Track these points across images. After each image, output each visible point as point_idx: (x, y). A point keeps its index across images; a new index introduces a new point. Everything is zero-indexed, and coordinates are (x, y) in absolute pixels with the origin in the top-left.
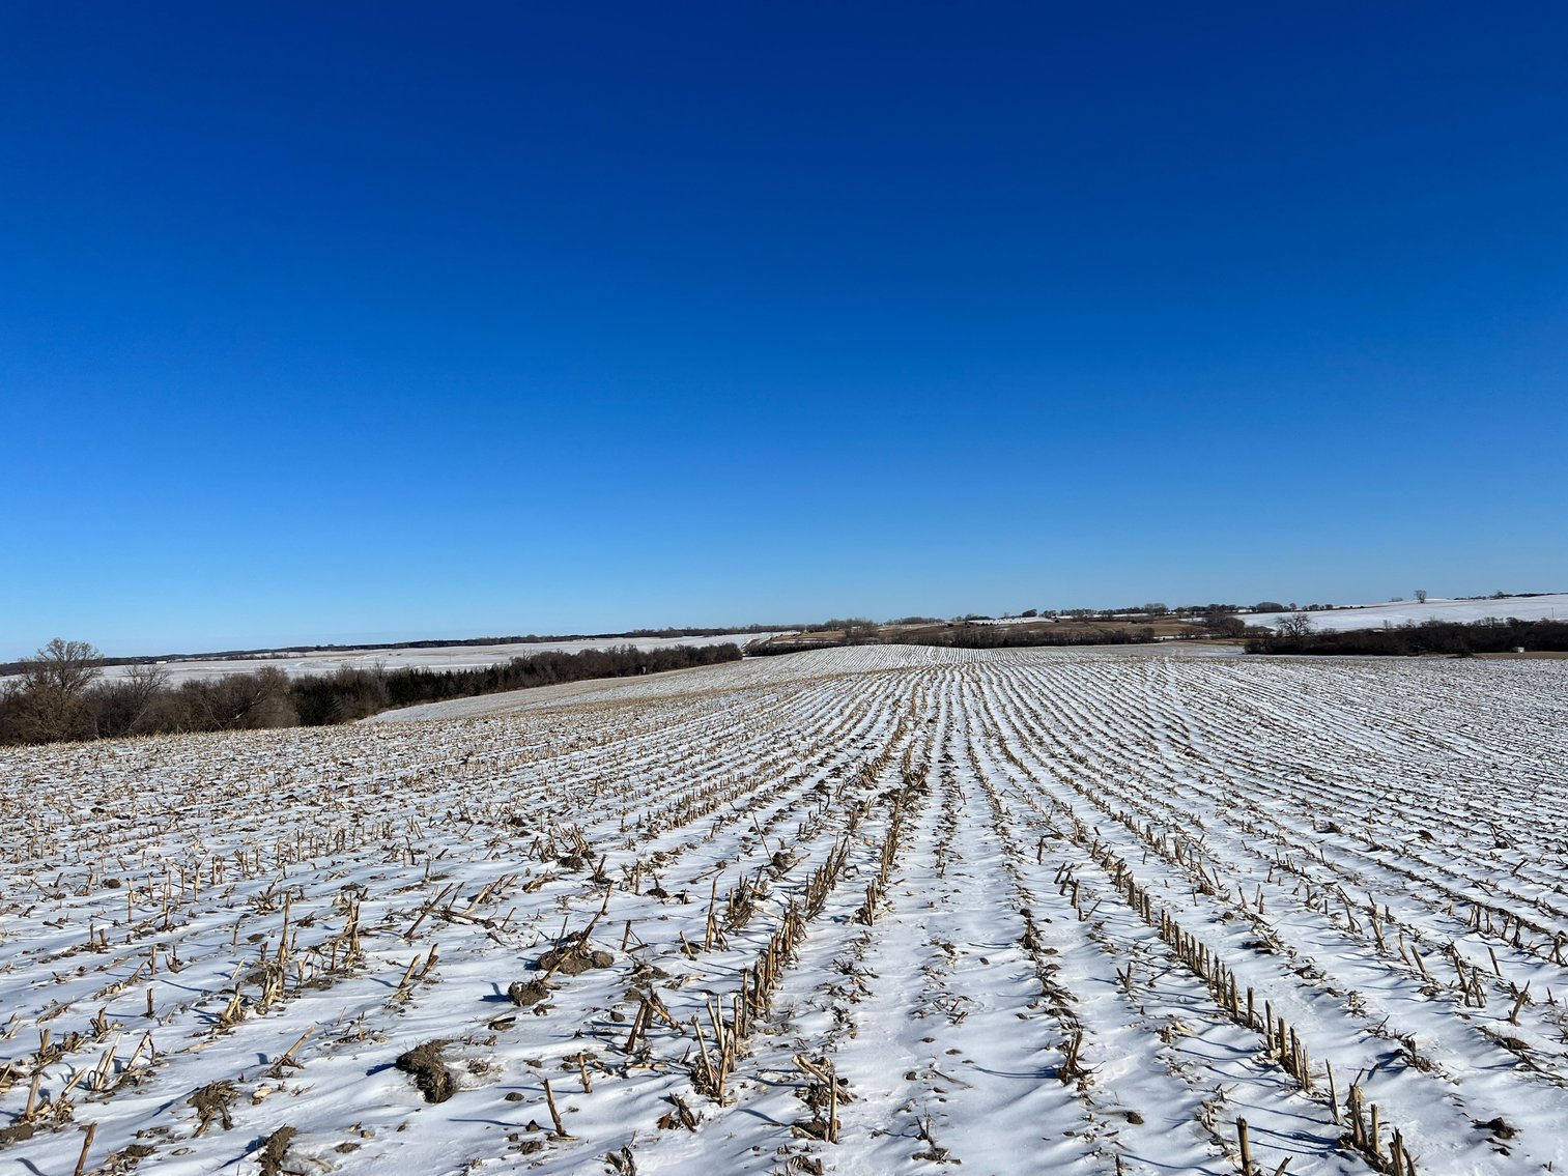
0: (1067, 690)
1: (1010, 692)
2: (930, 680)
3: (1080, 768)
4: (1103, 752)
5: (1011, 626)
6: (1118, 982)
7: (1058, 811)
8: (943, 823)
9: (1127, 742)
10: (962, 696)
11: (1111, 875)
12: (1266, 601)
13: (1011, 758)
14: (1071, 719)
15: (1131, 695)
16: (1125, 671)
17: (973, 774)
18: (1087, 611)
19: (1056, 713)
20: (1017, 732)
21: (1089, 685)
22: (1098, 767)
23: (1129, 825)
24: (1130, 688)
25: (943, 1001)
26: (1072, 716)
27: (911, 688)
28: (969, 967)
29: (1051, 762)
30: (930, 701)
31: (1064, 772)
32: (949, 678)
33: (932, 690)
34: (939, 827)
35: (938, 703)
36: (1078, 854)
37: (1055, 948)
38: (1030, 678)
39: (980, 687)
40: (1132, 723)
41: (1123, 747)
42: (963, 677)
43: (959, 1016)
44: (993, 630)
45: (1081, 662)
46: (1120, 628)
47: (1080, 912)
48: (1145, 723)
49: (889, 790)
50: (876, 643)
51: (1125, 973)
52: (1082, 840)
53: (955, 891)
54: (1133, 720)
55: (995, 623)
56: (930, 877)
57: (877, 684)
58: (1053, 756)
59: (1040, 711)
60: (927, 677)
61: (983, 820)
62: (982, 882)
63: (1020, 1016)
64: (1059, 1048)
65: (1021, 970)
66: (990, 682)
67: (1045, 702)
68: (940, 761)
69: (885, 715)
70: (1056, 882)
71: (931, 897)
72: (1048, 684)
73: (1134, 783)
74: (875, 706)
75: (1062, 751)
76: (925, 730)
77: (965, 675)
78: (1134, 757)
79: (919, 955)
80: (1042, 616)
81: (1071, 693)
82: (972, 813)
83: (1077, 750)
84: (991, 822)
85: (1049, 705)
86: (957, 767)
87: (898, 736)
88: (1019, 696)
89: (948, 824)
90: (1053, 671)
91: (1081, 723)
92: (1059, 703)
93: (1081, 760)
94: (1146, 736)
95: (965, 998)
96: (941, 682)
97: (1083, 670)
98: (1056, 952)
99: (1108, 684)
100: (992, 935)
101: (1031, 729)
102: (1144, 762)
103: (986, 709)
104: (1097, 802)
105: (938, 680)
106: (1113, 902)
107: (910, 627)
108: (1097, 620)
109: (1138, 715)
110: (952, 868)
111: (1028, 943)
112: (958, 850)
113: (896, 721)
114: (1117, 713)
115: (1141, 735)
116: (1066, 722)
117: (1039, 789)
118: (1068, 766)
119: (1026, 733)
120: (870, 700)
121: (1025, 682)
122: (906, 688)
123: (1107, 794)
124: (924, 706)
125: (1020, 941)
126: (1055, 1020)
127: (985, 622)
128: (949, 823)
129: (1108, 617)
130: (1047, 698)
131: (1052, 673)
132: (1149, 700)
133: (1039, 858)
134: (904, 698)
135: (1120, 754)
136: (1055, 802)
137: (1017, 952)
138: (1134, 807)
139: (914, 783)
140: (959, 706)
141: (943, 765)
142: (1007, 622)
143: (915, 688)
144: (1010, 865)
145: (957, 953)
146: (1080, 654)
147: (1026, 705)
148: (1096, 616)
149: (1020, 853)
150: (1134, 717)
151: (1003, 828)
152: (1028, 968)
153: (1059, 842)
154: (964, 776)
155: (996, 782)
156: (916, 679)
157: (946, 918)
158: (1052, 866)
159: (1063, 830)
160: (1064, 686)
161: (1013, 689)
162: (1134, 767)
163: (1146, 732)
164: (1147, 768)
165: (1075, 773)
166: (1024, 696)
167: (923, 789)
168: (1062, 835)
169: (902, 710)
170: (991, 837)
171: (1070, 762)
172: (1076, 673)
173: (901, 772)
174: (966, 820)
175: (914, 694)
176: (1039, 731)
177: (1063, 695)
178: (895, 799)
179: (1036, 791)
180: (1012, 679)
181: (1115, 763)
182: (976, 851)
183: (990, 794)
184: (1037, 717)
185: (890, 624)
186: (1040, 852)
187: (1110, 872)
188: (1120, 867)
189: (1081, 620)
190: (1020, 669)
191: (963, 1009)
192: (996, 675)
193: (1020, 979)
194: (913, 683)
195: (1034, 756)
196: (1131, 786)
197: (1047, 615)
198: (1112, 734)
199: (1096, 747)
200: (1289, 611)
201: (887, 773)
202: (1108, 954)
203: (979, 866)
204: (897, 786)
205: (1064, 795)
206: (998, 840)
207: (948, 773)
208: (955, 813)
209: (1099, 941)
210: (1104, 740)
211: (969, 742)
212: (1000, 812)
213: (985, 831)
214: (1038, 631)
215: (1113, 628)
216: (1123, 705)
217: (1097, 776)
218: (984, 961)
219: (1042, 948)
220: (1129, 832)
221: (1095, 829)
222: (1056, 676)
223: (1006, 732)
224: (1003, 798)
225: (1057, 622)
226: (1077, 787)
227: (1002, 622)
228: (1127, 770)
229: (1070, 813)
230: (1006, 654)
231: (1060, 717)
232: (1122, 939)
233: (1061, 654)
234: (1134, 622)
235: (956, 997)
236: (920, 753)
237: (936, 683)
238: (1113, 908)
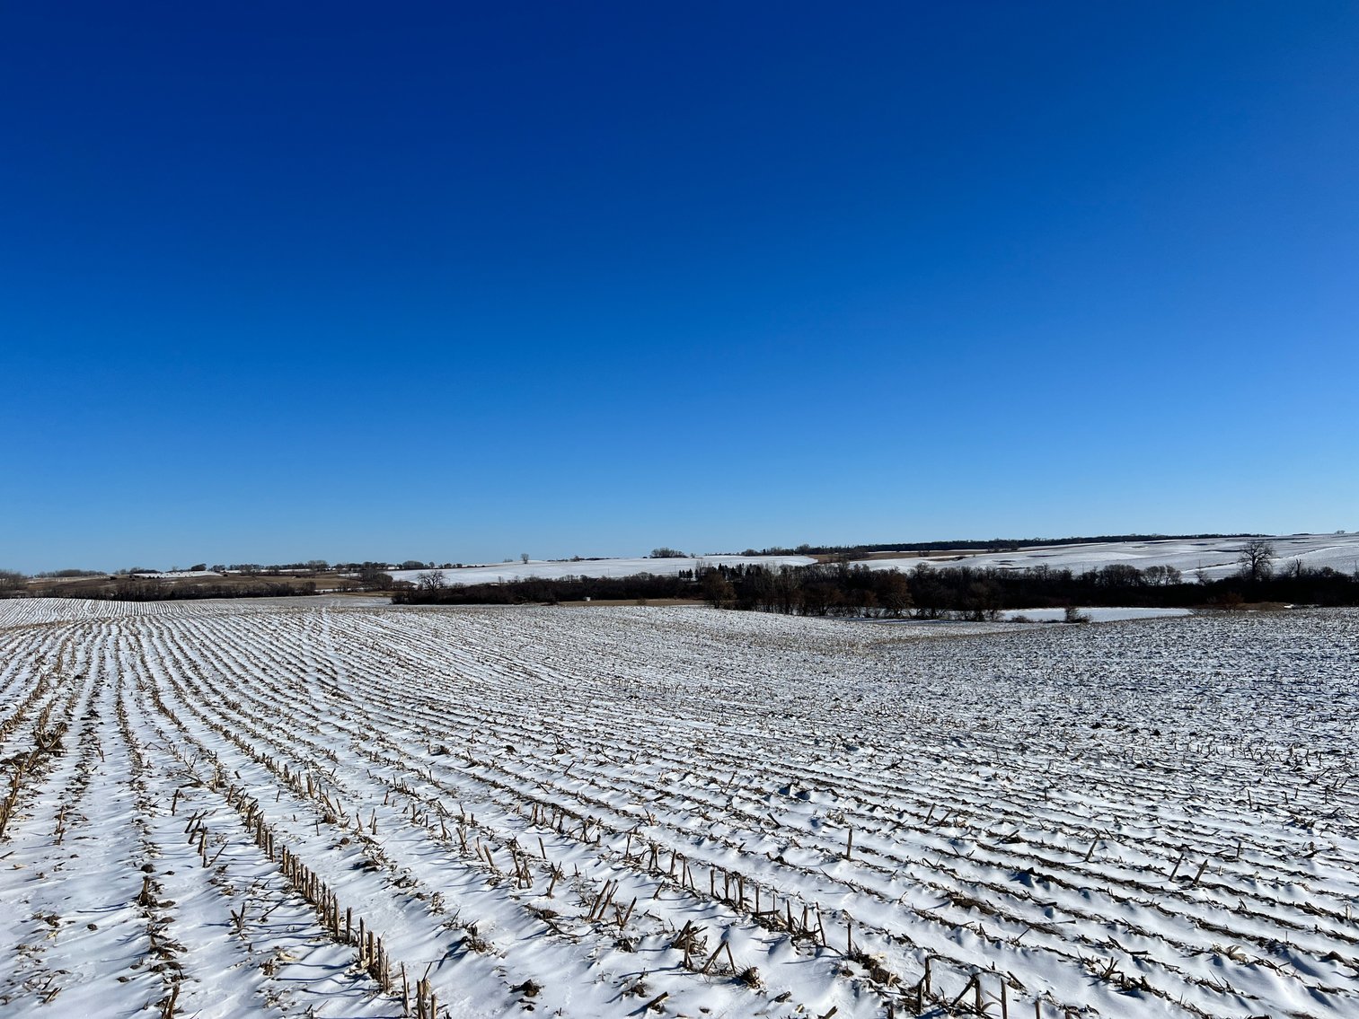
0: (228, 640)
1: (170, 644)
2: (83, 635)
3: (233, 715)
4: (257, 697)
5: (178, 579)
6: (231, 924)
7: (202, 759)
8: (73, 784)
9: (280, 686)
10: (118, 650)
11: (243, 817)
12: (410, 560)
13: (163, 710)
14: (230, 668)
15: (289, 644)
16: (285, 621)
17: (118, 729)
18: (255, 566)
19: (215, 662)
20: (174, 683)
21: (251, 635)
22: (250, 712)
23: (269, 766)
24: (288, 637)
25: (35, 981)
26: (230, 665)
27: (59, 643)
28: (74, 936)
29: (204, 711)
30: (80, 656)
31: (216, 719)
32: (105, 631)
33: (84, 645)
34: (67, 789)
35: (90, 658)
36: (216, 800)
37: (172, 900)
38: (193, 629)
39: (138, 641)
40: (287, 669)
41: (276, 691)
42: (121, 631)
43: (51, 994)
44: (159, 583)
45: (246, 613)
46: (285, 582)
47: (205, 859)
48: (299, 668)
49: (16, 754)
50: (23, 596)
51: (238, 913)
52: (221, 785)
53: (72, 857)
54: (288, 666)
55: (163, 576)
56: (46, 845)
57: (17, 641)
58: (207, 704)
59: (199, 661)
60: (81, 631)
61: (120, 777)
62: (106, 842)
63: (121, 979)
64: (158, 1005)
65: (131, 930)
66: (150, 635)
67: (205, 652)
68: (82, 719)
69: (25, 673)
70: (186, 832)
71: (40, 867)
72: (210, 636)
73: (281, 725)
74: (13, 664)
75: (217, 698)
76: (71, 686)
77: (123, 628)
78: (285, 700)
79: (16, 933)
80: (211, 570)
81: (232, 644)
82: (109, 771)
83: (232, 697)
84: (128, 778)
85: (209, 654)
86: (102, 723)
87: (36, 696)
88: (180, 648)
89: (79, 785)
90: (217, 622)
91: (239, 671)
92: (220, 653)
93: (234, 707)
94: (298, 680)
95: (62, 972)
96: (95, 637)
97: (246, 621)
98: (173, 903)
99: (268, 634)
100: (107, 897)
101: (188, 681)
102: (294, 704)
103: (143, 662)
104: (242, 746)
105: (92, 635)
106: (241, 844)
107: (66, 580)
108: (265, 574)
109: (294, 661)
110: (71, 831)
111: (145, 900)
112: (85, 812)
113: (37, 679)
114: (274, 660)
115: (294, 679)
116: (224, 671)
117: (187, 739)
118: (220, 714)
119: (182, 684)
120: (8, 658)
121: (187, 634)
122: (54, 644)
123: (254, 737)
124: (73, 662)
125: (135, 899)
126: (159, 976)
127: (152, 575)
128: (81, 783)
129: (275, 571)
130: (208, 648)
131: (215, 625)
132: (304, 647)
133: (173, 809)
134: (49, 654)
135: (273, 698)
136: (201, 750)
137: (131, 913)
138: (277, 748)
139: (46, 745)
140: (113, 661)
141: (85, 722)
142: (175, 575)
143: (64, 643)
144: (140, 821)
145: (61, 924)
146: (245, 606)
147: (186, 656)
148: (263, 571)
149: (154, 806)
150: (290, 663)
151: (140, 783)
152: (140, 926)
153: (198, 790)
154: (107, 732)
155: (141, 735)
156: (67, 634)
157: (56, 887)
158: (185, 816)
159: (205, 777)
160: (226, 637)
161: (173, 641)
162: (284, 709)
163: (299, 677)
164: (296, 710)
165: (227, 719)
166: (185, 648)
167: (57, 749)
168: (202, 783)
169: (45, 668)
170: (125, 793)
171: (223, 709)
172: (238, 624)
173: (34, 734)
174: (102, 778)
175: (62, 650)
176: (197, 681)
177: (224, 645)
178: (20, 765)
179: (183, 741)
180: (174, 632)
181: (266, 707)
182: (105, 810)
183: (133, 748)
184: (195, 667)
185: (42, 576)
186: (175, 803)
187: (243, 814)
188: (252, 808)
189: (249, 574)
190: (184, 621)
191: (57, 985)
192: (157, 628)
193: (129, 940)
194: (63, 638)
195: (188, 705)
196: (278, 728)
197: (216, 569)
198: (268, 680)
199: (251, 694)
200: (429, 568)
201: (17, 735)
202: (227, 896)
203: (105, 826)
204: (24, 749)
205: (210, 742)
206: (133, 795)
207: (89, 731)
208: (90, 772)
209: (220, 885)
210: (260, 686)
211: (119, 696)
212: (141, 767)
213: (119, 788)
214: (207, 584)
215: (278, 582)
216: (281, 653)
217: (247, 721)
218: (92, 927)
219: (159, 902)
220: (269, 773)
221: (236, 773)
222: (219, 627)
223: (162, 683)
224: (146, 751)
225: (226, 575)
226: (226, 734)
227: (170, 575)
228: (278, 712)
229: (214, 760)
230: (172, 606)
231: (219, 666)
232: (243, 879)
233: (227, 606)
234: (298, 576)
235: (51, 973)
236: (60, 711)
237: (90, 638)
238: (240, 850)
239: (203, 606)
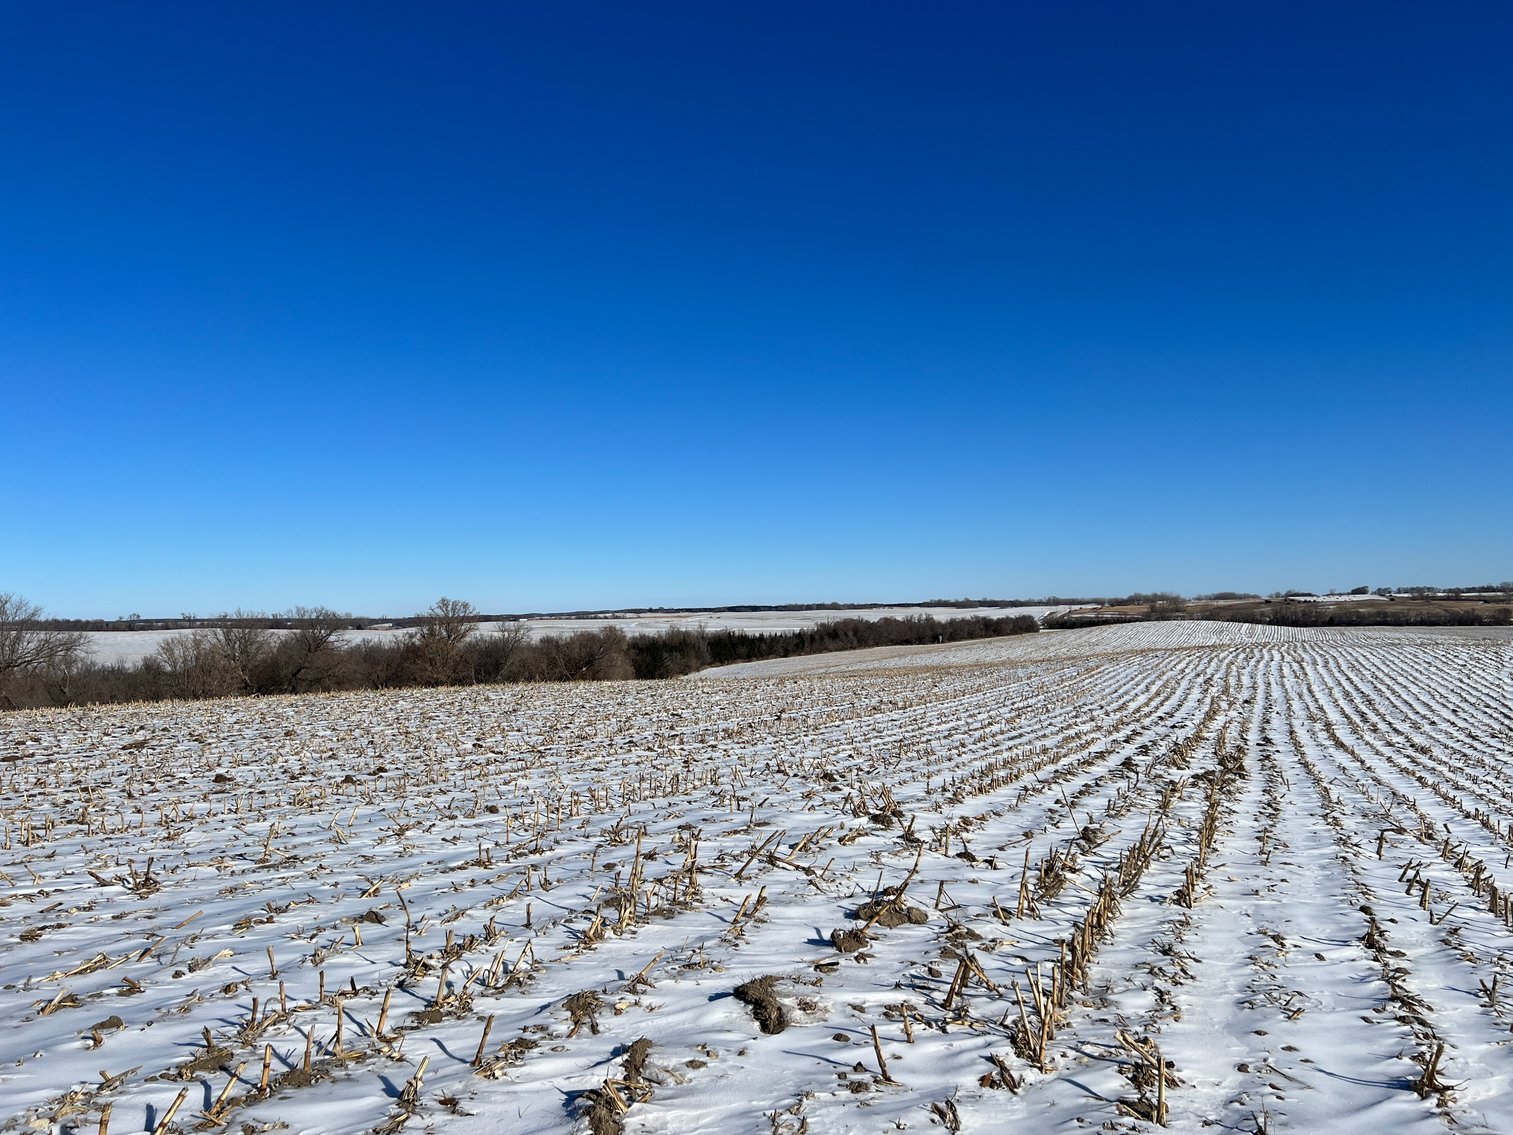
0: (1405, 674)
1: (1337, 674)
2: (1246, 659)
3: (1423, 759)
4: (1450, 743)
5: (1337, 603)
6: (1480, 994)
7: (1399, 804)
8: (1265, 809)
9: (1479, 733)
10: (1282, 677)
11: (1467, 877)
13: (1340, 745)
14: (1411, 705)
15: (1483, 682)
16: (1476, 655)
17: (1296, 759)
18: (1429, 589)
19: (1392, 698)
20: (1347, 717)
21: (1433, 669)
22: (1445, 759)
23: (1485, 824)
24: (1483, 674)
25: (1275, 994)
26: (1411, 702)
27: (1224, 666)
28: (1302, 961)
29: (1387, 751)
30: (1246, 680)
31: (1404, 762)
32: (1267, 657)
33: (1248, 669)
34: (1261, 813)
35: (1255, 683)
36: (1425, 852)
37: (1403, 951)
38: (1361, 659)
39: (1303, 668)
40: (1486, 713)
41: (1474, 738)
42: (1283, 657)
43: (1295, 1012)
44: (1316, 607)
45: (1422, 644)
46: (1469, 608)
47: (1431, 915)
48: (1501, 713)
49: (1203, 771)
50: (1183, 618)
51: (1490, 985)
52: (1430, 837)
53: (1282, 880)
54: (1486, 710)
55: (1320, 600)
56: (1253, 864)
57: (1185, 662)
58: (1389, 744)
59: (1373, 696)
60: (1242, 656)
61: (1311, 809)
62: (1312, 873)
63: (1365, 1019)
64: (1413, 1058)
65: (1363, 971)
66: (1315, 663)
67: (1379, 686)
68: (1258, 744)
69: (1196, 694)
70: (1400, 880)
71: (1255, 884)
72: (1383, 667)
73: (1489, 779)
74: (1184, 684)
75: (1401, 739)
76: (1241, 710)
77: (1285, 654)
78: (1488, 750)
79: (1245, 943)
80: (1374, 593)
81: (1410, 678)
82: (1297, 801)
83: (1418, 740)
84: (1320, 811)
85: (1384, 689)
86: (1278, 751)
87: (1210, 716)
88: (1348, 679)
89: (1270, 811)
90: (1389, 653)
91: (1423, 711)
92: (1396, 688)
93: (1424, 751)
94: (1503, 728)
95: (1300, 994)
96: (1259, 662)
97: (1425, 653)
98: (1404, 955)
99: (1455, 669)
100: (1328, 930)
101: (1363, 715)
102: (1500, 756)
103: (1310, 691)
104: (1445, 797)
105: (1255, 659)
106: (1471, 907)
107: (1222, 603)
108: (1442, 599)
109: (1493, 704)
110: (1278, 856)
111: (1369, 942)
112: (1284, 838)
113: (1208, 700)
114: (1466, 701)
115: (1497, 726)
116: (1405, 709)
117: (1374, 779)
118: (1408, 757)
119: (1357, 719)
120: (1179, 677)
121: (1356, 664)
122: (1219, 667)
123: (1457, 788)
124: (1239, 686)
125: (1363, 939)
126: (1407, 1028)
127: (1308, 599)
128: (1271, 810)
129: (1455, 595)
130: (1382, 682)
131: (1387, 656)
132: (1506, 688)
133: (1378, 853)
134: (1216, 677)
135: (1471, 746)
136: (1394, 794)
137: (1357, 951)
138: (1491, 805)
139: (1230, 766)
140: (1279, 688)
141: (1261, 748)
142: (1333, 599)
143: (1229, 666)
144: (1344, 858)
145: (1288, 946)
146: (1420, 635)
147: (1357, 689)
148: (1439, 594)
149: (1356, 845)
150: (1488, 706)
151: (1334, 818)
152: (1371, 969)
153: (1402, 837)
154: (1285, 760)
155: (1323, 769)
156: (1230, 657)
157: (1273, 907)
158: (1395, 863)
159: (1406, 824)
160: (1403, 670)
161: (1341, 671)
162: (1487, 760)
163: (1502, 724)
164: (1505, 763)
165: (1418, 764)
166: (1354, 679)
167: (1241, 772)
168: (1405, 830)
169: (1214, 690)
170: (1321, 826)
171: (1410, 751)
172: (1416, 656)
173: (1215, 753)
174: (1291, 807)
175: (1227, 674)
176: (1373, 717)
177: (1400, 679)
178: (1210, 781)
179: (1371, 781)
180: (1340, 661)
181: (1465, 755)
182: (1303, 840)
183: (1317, 781)
184: (1370, 702)
185: (1199, 599)
186: (1380, 847)
187: (1466, 874)
188: (1479, 869)
189: (1422, 598)
190: (1349, 650)
191: (1298, 1005)
192: (1321, 655)
193: (1363, 980)
194: (1227, 661)
195: (1367, 743)
196: (1487, 782)
197: (1380, 592)
198: (1462, 724)
199: (1442, 737)
201: (1199, 753)
202: (1468, 963)
203: (1308, 856)
204: (1211, 768)
205: (1403, 787)
206: (1329, 830)
207: (1267, 757)
208: (1278, 799)
209: (1456, 948)
210: (1451, 730)
211: (1291, 725)
212: (1330, 802)
213: (1313, 820)
214: (1370, 609)
215: (1460, 608)
216: (1475, 693)
217: (1444, 769)
218: (1319, 957)
219: (1388, 949)
220: (1486, 832)
221: (1445, 826)
222: (1392, 659)
223: (1334, 716)
224: (1332, 787)
225: (1392, 600)
226: (1420, 779)
227: (1327, 599)
228: (1481, 763)
229: (1413, 807)
230: (1331, 633)
231: (1397, 703)
232: (1482, 948)
233: (1397, 635)
234: (1486, 602)
235: (1289, 991)
236: (1235, 734)
237: (1252, 662)
238: (1471, 914)
239: (1369, 634)
